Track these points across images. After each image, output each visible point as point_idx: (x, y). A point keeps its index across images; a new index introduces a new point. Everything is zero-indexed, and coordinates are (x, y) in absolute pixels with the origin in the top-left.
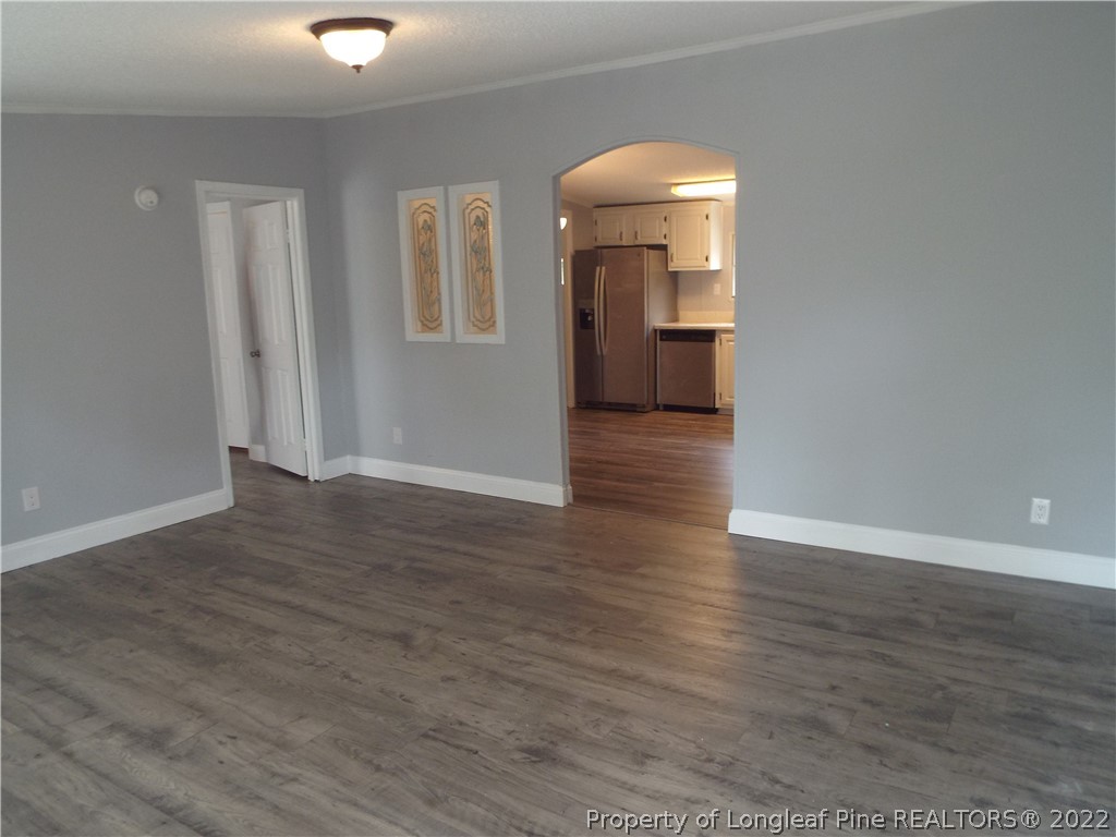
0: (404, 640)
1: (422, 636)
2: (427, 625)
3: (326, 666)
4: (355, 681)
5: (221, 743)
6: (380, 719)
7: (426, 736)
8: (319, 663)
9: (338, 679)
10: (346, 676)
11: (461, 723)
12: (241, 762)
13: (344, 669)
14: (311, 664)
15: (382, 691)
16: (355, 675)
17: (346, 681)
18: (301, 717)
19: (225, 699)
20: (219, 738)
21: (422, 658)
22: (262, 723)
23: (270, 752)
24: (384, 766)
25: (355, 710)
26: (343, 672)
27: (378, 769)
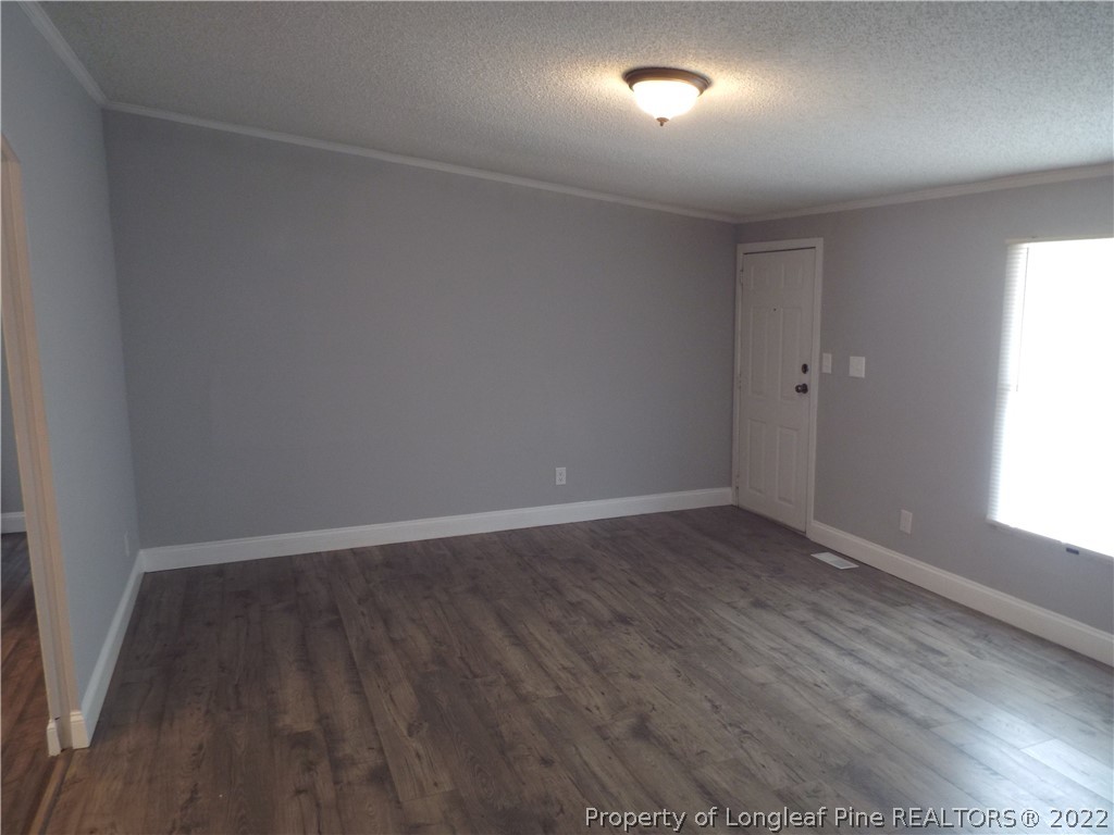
0: (642, 731)
1: (620, 728)
2: (605, 739)
3: (731, 725)
4: (710, 701)
6: (704, 666)
7: (680, 647)
8: (737, 731)
9: (723, 707)
10: (716, 708)
11: (652, 647)
13: (716, 717)
14: (745, 732)
15: (691, 684)
16: (707, 706)
17: (717, 703)
18: (763, 684)
19: (829, 721)
21: (639, 702)
22: (795, 690)
23: (788, 668)
24: (715, 640)
25: (720, 677)
26: (716, 713)
27: (719, 640)
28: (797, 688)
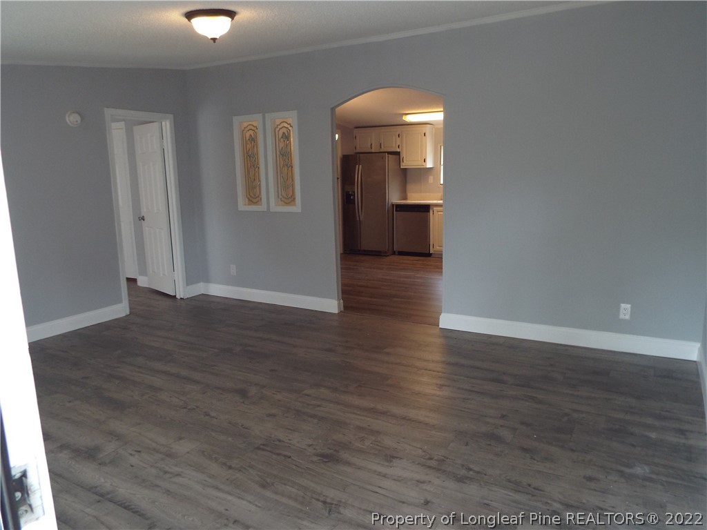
0: (243, 393)
1: (253, 391)
2: (256, 384)
3: (194, 409)
4: (213, 417)
5: (131, 454)
6: (230, 439)
7: (258, 448)
8: (189, 407)
9: (202, 416)
10: (207, 414)
11: (280, 441)
12: (146, 466)
13: (205, 410)
14: (185, 408)
15: (230, 423)
16: (212, 414)
17: (207, 417)
18: (180, 439)
19: (132, 429)
20: (130, 452)
21: (254, 403)
22: (156, 443)
23: (162, 460)
24: (233, 466)
25: (213, 434)
26: (205, 412)
27: (230, 468)
28: (154, 445)
